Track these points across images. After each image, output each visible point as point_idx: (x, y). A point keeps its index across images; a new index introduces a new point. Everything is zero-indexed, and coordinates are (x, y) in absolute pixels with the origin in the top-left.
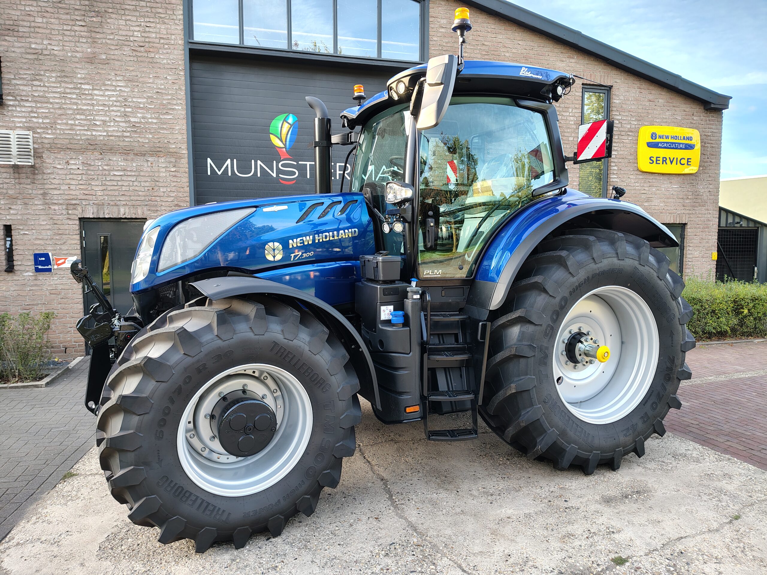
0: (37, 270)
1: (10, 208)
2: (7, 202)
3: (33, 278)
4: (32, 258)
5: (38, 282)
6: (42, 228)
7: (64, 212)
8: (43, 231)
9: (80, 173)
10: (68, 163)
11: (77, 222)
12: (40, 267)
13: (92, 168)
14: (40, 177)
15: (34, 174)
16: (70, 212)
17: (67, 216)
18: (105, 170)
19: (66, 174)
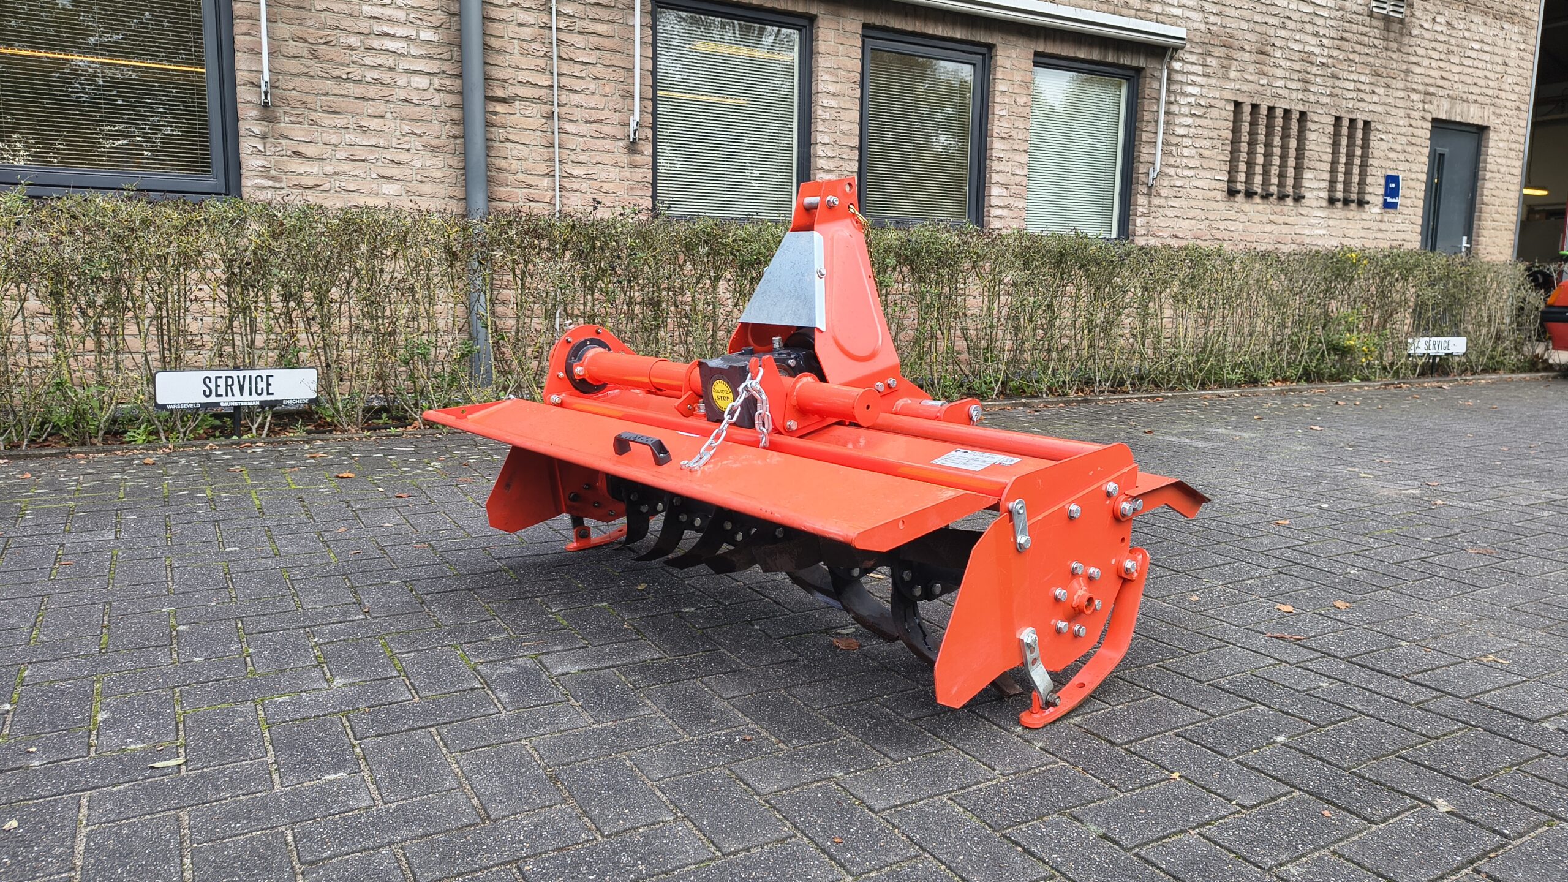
0: (1387, 205)
1: (1374, 92)
2: (1372, 81)
3: (1379, 218)
4: (1383, 182)
5: (1383, 226)
6: (1399, 130)
7: (1421, 105)
8: (1398, 137)
9: (1443, 40)
10: (1434, 19)
11: (1429, 125)
12: (1389, 200)
13: (1454, 33)
14: (1406, 40)
15: (1401, 34)
16: (1426, 106)
17: (1422, 114)
18: (1465, 38)
19: (1430, 41)
